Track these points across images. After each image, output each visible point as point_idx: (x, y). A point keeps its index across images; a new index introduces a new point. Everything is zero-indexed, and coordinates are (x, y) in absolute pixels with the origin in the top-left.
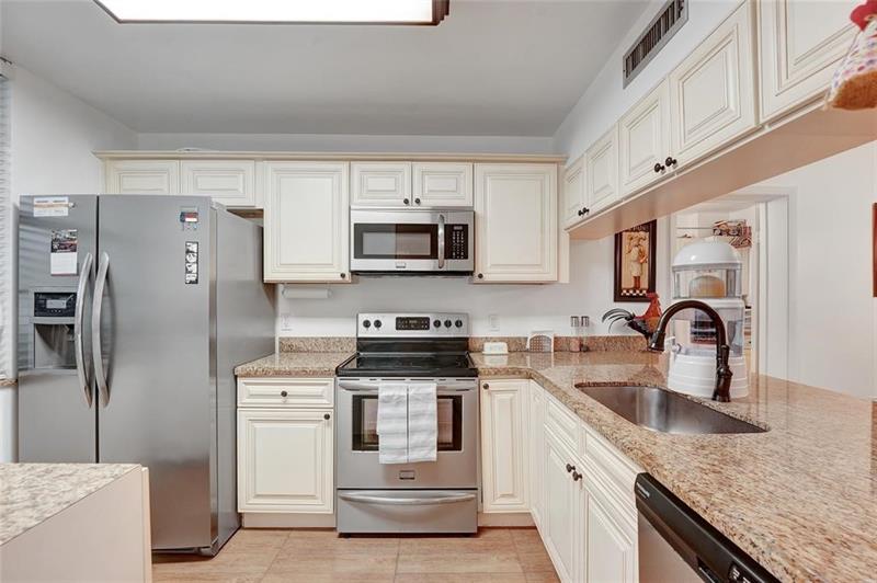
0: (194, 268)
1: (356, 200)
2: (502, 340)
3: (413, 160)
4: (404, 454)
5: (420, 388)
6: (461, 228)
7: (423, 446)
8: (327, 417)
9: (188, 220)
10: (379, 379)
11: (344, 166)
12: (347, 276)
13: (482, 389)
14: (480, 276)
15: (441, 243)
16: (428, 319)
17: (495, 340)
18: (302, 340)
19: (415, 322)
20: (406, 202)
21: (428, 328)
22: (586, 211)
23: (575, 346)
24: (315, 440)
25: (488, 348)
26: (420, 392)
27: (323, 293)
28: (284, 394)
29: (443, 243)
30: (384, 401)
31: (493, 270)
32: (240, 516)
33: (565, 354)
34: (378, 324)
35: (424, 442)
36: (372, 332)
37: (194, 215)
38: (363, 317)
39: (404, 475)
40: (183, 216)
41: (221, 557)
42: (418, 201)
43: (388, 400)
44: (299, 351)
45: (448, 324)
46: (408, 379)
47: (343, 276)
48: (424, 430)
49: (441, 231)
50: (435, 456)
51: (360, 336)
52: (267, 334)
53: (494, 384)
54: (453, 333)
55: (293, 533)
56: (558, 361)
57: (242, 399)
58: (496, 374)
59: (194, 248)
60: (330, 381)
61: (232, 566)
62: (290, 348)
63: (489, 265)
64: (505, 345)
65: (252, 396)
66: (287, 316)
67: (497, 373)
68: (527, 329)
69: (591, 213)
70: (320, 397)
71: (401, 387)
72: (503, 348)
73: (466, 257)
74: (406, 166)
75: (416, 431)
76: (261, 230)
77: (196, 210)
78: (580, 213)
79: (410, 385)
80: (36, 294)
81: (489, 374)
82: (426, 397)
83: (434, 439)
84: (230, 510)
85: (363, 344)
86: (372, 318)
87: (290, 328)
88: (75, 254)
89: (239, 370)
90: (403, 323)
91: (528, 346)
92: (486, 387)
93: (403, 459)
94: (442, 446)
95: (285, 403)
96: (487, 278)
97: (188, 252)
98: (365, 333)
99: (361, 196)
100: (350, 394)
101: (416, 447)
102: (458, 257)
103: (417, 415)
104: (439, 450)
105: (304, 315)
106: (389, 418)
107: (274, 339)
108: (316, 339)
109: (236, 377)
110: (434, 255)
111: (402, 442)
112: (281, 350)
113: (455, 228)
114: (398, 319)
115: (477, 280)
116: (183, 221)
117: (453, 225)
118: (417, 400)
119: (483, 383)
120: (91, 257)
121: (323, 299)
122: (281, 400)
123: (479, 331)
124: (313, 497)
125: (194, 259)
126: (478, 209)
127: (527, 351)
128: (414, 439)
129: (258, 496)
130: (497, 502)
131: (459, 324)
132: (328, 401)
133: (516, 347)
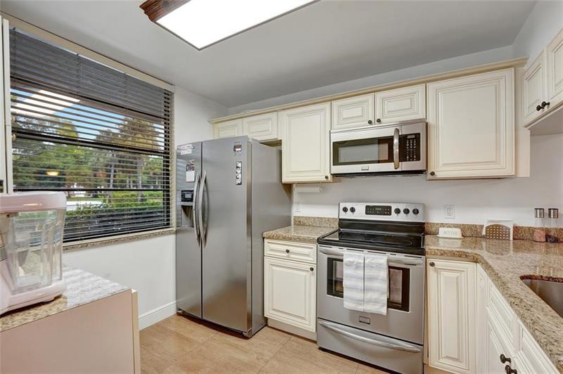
0: (240, 176)
1: (335, 125)
2: (456, 226)
3: (375, 92)
4: (361, 304)
5: (374, 259)
6: (414, 136)
7: (376, 302)
8: (312, 269)
9: (237, 150)
10: (345, 249)
11: (327, 105)
12: (329, 178)
13: (429, 266)
14: (433, 174)
15: (396, 150)
16: (390, 207)
17: (449, 226)
18: (307, 218)
19: (380, 209)
20: (370, 122)
21: (390, 214)
22: (544, 104)
23: (540, 236)
24: (305, 282)
25: (442, 232)
26: (373, 261)
27: (317, 189)
28: (288, 251)
29: (398, 150)
30: (347, 265)
31: (445, 168)
32: (266, 319)
33: (527, 244)
34: (353, 210)
35: (375, 299)
36: (349, 216)
37: (240, 147)
38: (343, 205)
39: (363, 320)
40: (235, 147)
41: (253, 340)
42: (379, 121)
43: (350, 264)
44: (304, 225)
45: (407, 211)
46: (366, 251)
47: (327, 177)
48: (378, 291)
49: (396, 141)
50: (386, 312)
51: (341, 217)
52: (286, 214)
53: (439, 263)
54: (411, 218)
55: (293, 338)
56: (517, 249)
57: (267, 252)
58: (442, 255)
59: (240, 165)
60: (314, 246)
61: (256, 347)
62: (300, 223)
63: (441, 165)
64: (459, 230)
65: (271, 250)
66: (298, 203)
67: (444, 254)
68: (483, 218)
69: (551, 106)
70: (307, 255)
71: (360, 256)
72: (457, 233)
73: (418, 159)
74: (370, 97)
75: (370, 290)
76: (280, 152)
77: (240, 144)
78: (539, 108)
79: (366, 256)
80: (182, 191)
81: (435, 254)
82: (379, 266)
83: (385, 298)
84: (260, 314)
85: (343, 223)
86: (349, 206)
87: (300, 210)
88: (194, 172)
89: (265, 234)
90: (370, 210)
91: (484, 233)
92: (432, 264)
93: (361, 308)
94: (391, 304)
95: (288, 257)
96: (439, 175)
97: (237, 167)
98: (344, 216)
99: (338, 124)
100: (326, 256)
101: (370, 301)
102: (411, 159)
103: (372, 279)
104: (388, 307)
105: (308, 203)
106: (351, 277)
107: (290, 217)
108: (314, 218)
109: (264, 238)
110: (391, 159)
111: (360, 296)
112: (295, 224)
113: (409, 137)
114: (367, 207)
115: (430, 177)
116: (235, 150)
117: (407, 135)
118: (372, 267)
119: (430, 261)
120: (199, 173)
121: (317, 193)
122: (286, 254)
123: (435, 218)
124: (304, 318)
125: (240, 172)
126: (430, 120)
127: (483, 237)
128: (369, 295)
129: (274, 310)
130: (441, 360)
131: (416, 212)
132: (313, 259)
133: (471, 234)
